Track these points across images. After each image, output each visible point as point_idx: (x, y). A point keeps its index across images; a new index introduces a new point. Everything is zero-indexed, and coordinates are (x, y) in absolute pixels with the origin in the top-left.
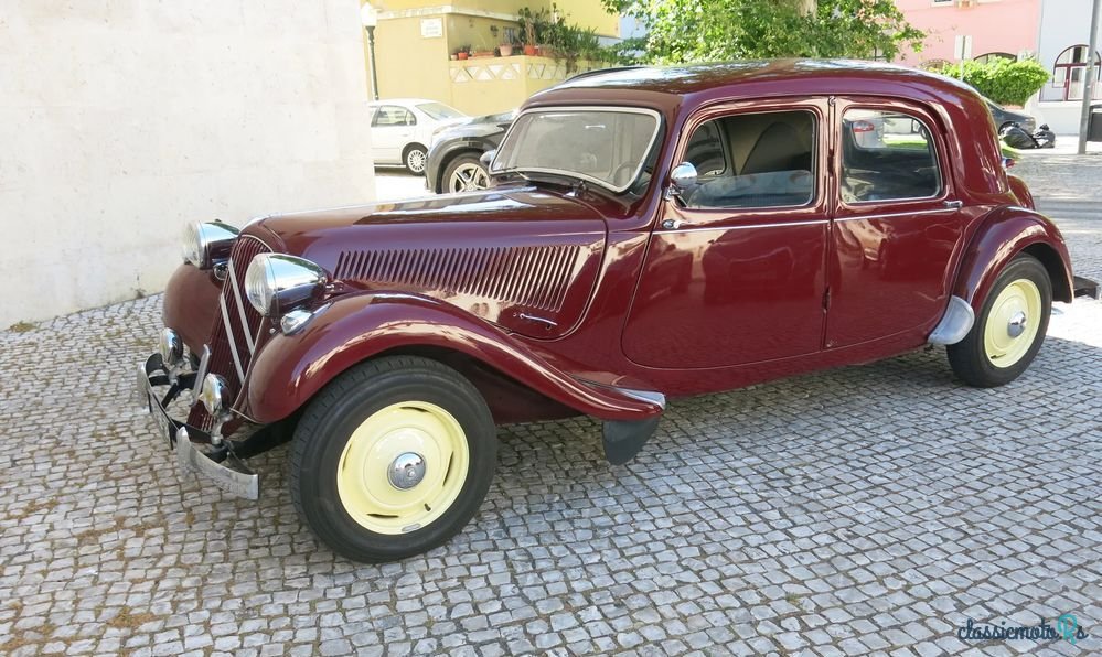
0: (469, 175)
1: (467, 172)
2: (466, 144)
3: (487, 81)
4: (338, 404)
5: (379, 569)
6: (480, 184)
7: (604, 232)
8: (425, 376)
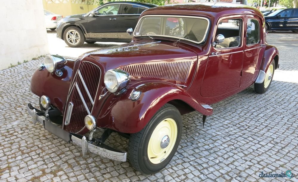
0: (72, 34)
1: (71, 32)
2: (69, 24)
3: (58, 3)
4: (150, 123)
5: (154, 175)
6: (76, 36)
7: (197, 57)
8: (170, 110)
